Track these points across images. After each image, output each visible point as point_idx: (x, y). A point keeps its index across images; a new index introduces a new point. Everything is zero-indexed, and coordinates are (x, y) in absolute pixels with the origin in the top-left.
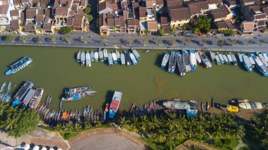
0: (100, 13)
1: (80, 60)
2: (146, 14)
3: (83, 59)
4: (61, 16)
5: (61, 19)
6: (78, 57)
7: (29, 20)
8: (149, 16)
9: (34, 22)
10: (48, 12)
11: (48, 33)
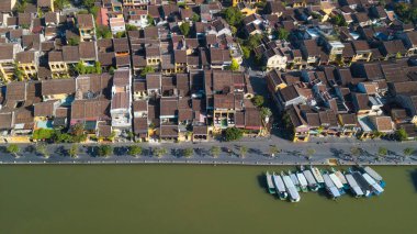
0: (288, 103)
1: (275, 189)
2: (370, 105)
3: (281, 188)
4: (225, 111)
5: (224, 115)
6: (270, 185)
7: (164, 118)
8: (374, 107)
9: (175, 121)
10: (197, 104)
11: (198, 140)
